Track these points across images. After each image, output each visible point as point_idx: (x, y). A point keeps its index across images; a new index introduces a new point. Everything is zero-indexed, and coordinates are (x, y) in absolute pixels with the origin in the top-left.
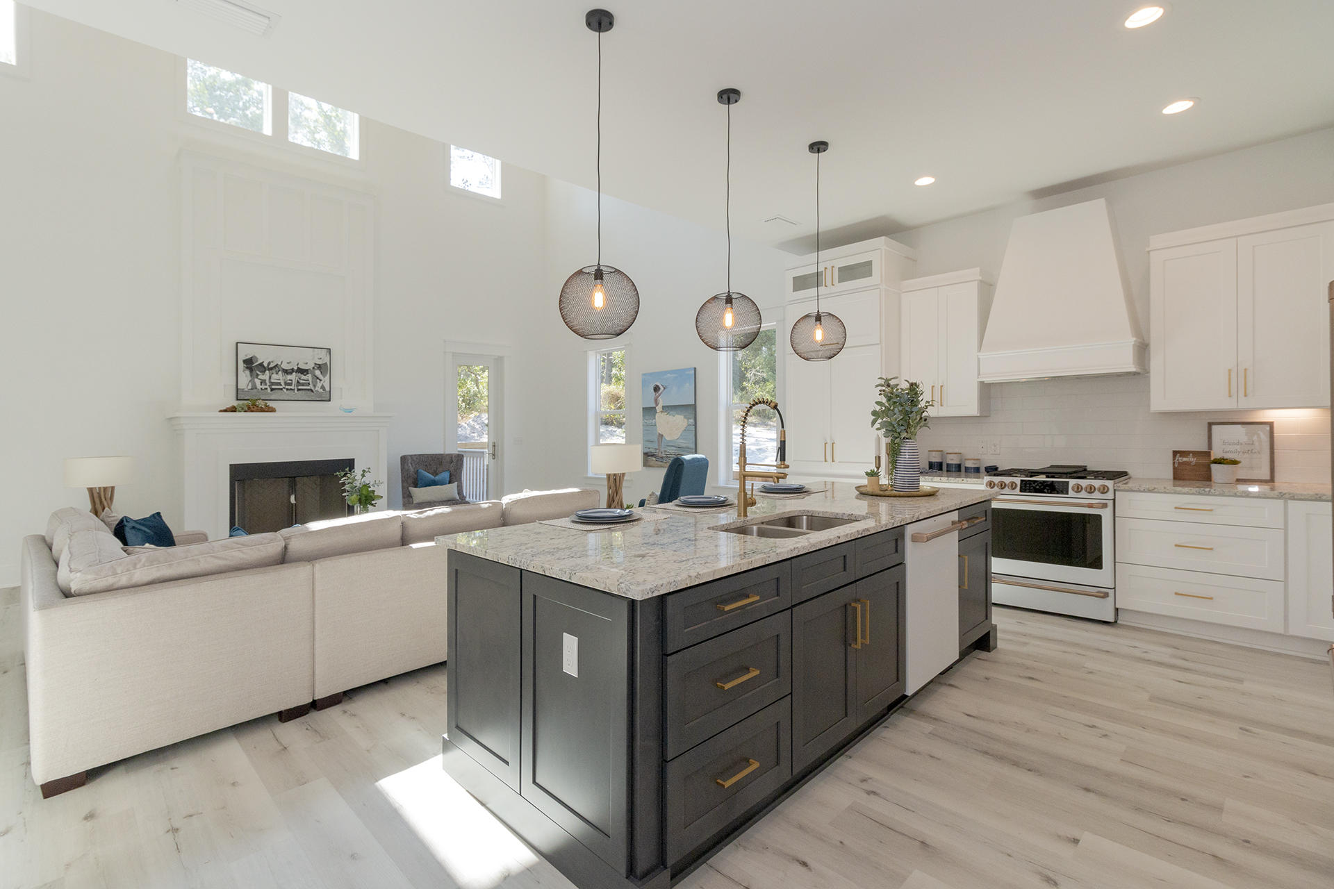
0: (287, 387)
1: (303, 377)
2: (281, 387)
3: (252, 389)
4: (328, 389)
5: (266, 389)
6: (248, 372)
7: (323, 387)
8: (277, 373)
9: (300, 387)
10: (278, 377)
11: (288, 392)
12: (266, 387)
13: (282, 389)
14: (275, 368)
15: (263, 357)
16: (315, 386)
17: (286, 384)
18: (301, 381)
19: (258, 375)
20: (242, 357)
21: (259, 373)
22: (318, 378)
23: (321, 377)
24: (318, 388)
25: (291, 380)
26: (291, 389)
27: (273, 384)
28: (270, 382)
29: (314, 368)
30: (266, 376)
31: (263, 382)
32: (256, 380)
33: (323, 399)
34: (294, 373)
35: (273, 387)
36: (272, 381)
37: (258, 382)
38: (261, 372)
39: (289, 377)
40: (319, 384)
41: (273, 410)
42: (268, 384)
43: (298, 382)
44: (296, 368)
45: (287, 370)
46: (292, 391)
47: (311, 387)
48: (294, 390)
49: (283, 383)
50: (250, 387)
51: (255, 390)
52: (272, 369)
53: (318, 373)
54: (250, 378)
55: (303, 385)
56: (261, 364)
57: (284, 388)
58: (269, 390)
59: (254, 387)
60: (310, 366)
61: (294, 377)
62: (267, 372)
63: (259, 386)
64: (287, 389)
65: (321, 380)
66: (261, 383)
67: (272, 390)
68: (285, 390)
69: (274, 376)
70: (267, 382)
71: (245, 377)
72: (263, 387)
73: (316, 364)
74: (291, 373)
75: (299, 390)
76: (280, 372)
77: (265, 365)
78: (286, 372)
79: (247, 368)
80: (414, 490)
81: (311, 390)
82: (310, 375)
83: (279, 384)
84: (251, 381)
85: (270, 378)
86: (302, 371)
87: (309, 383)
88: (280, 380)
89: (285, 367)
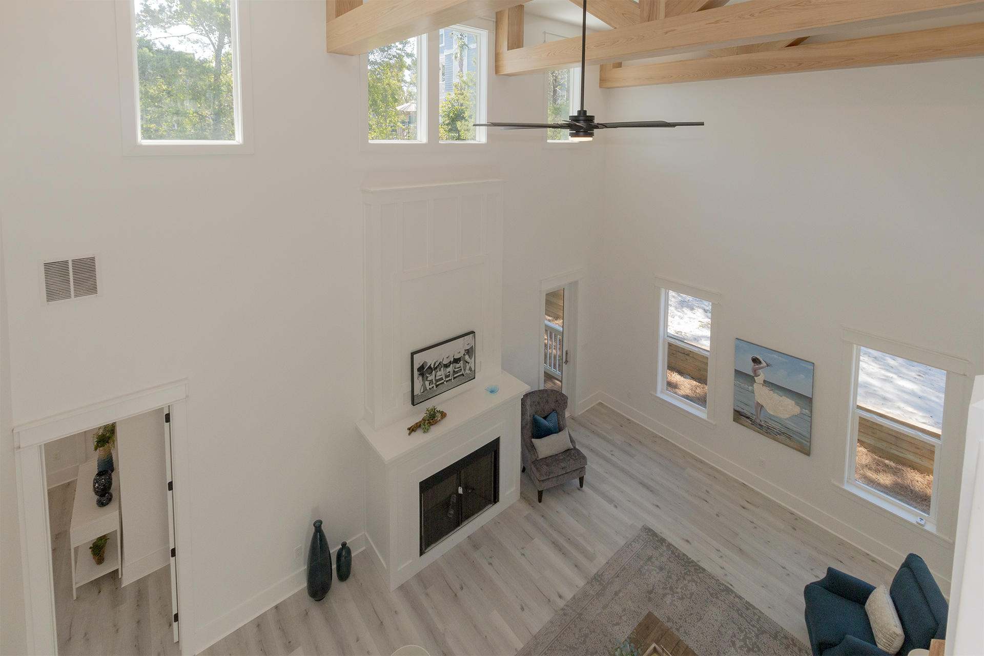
0: (447, 379)
1: (458, 365)
4: (473, 369)
5: (433, 387)
6: (421, 378)
7: (470, 369)
8: (440, 370)
9: (455, 376)
10: (441, 373)
11: (448, 383)
12: (433, 385)
13: (443, 382)
14: (439, 366)
16: (465, 370)
17: (447, 376)
18: (457, 370)
19: (427, 377)
20: (416, 367)
21: (428, 375)
22: (467, 362)
23: (469, 360)
25: (450, 372)
26: (449, 380)
27: (437, 381)
28: (435, 380)
29: (464, 355)
30: (433, 376)
32: (426, 382)
33: (471, 379)
36: (437, 378)
37: (427, 383)
38: (429, 374)
39: (448, 370)
40: (468, 367)
41: (445, 415)
42: (434, 382)
43: (454, 371)
44: (452, 360)
45: (446, 364)
46: (450, 382)
47: (463, 372)
48: (451, 379)
49: (444, 377)
50: (422, 391)
51: (426, 392)
52: (436, 368)
53: (467, 357)
54: (422, 383)
55: (457, 373)
56: (430, 367)
57: (445, 381)
58: (435, 387)
59: (425, 389)
60: (461, 355)
61: (450, 369)
62: (434, 372)
63: (428, 387)
64: (447, 381)
65: (469, 363)
66: (430, 383)
67: (437, 386)
68: (445, 383)
69: (439, 373)
70: (434, 381)
71: (418, 382)
73: (465, 350)
74: (450, 366)
75: (454, 378)
76: (442, 368)
77: (432, 366)
78: (446, 366)
79: (420, 374)
80: (537, 442)
81: (463, 375)
82: (462, 362)
83: (442, 379)
84: (424, 385)
85: (435, 376)
86: (456, 361)
87: (461, 369)
88: (442, 375)
89: (445, 362)
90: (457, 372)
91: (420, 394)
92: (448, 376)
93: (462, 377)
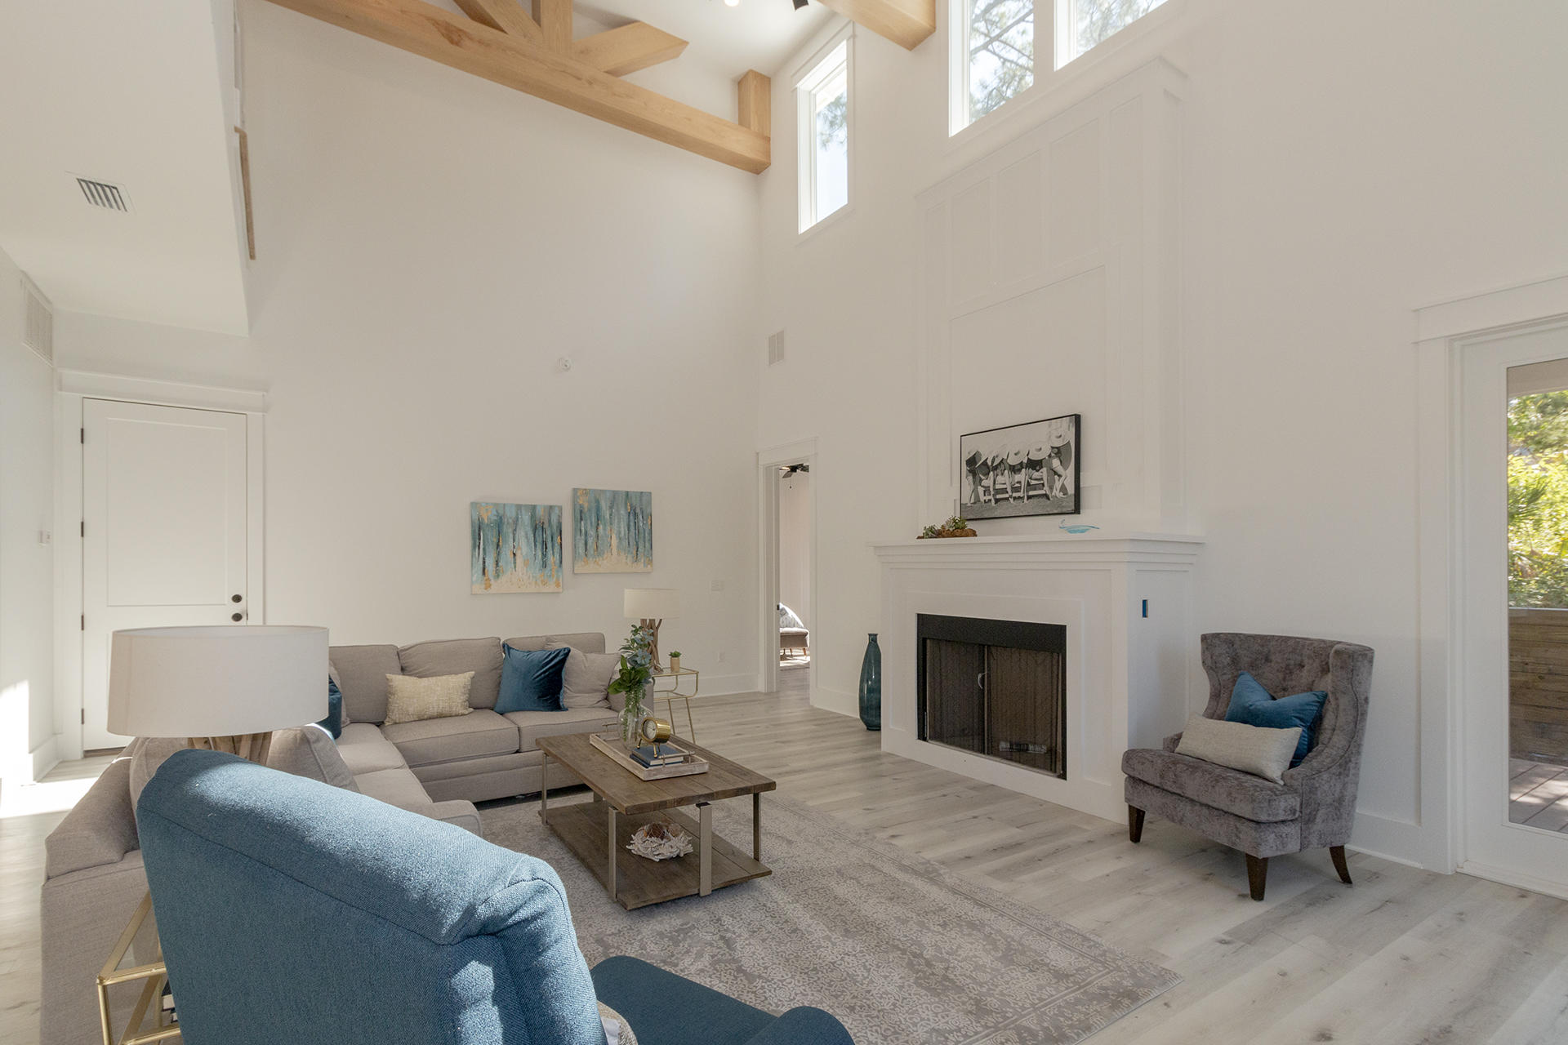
0: (1015, 495)
1: (1036, 475)
2: (1007, 496)
3: (975, 503)
4: (1074, 491)
5: (990, 500)
6: (971, 478)
7: (1063, 489)
8: (1002, 474)
9: (1031, 493)
10: (1004, 480)
11: (1016, 503)
12: (989, 497)
13: (1007, 499)
14: (998, 466)
15: (988, 451)
16: (1051, 488)
17: (1016, 489)
18: (1033, 482)
19: (981, 480)
20: (966, 457)
21: (982, 477)
22: (1056, 473)
23: (1060, 469)
24: (1057, 492)
25: (1020, 482)
26: (1019, 497)
27: (998, 491)
28: (994, 489)
29: (1050, 456)
31: (987, 490)
32: (979, 487)
33: (1064, 510)
34: (1023, 470)
35: (998, 497)
36: (997, 487)
37: (981, 490)
38: (984, 475)
39: (1017, 477)
40: (1058, 485)
41: (974, 534)
42: (992, 493)
43: (1028, 484)
44: (1025, 461)
45: (1014, 466)
46: (1020, 501)
47: (1046, 490)
48: (1022, 498)
49: (1009, 490)
50: (972, 501)
51: (978, 505)
52: (995, 468)
53: (1056, 463)
54: (973, 487)
55: (1035, 489)
56: (985, 463)
57: (1011, 496)
58: (993, 501)
59: (977, 500)
60: (1043, 454)
61: (1021, 477)
62: (992, 473)
63: (982, 498)
64: (1015, 498)
65: (1060, 476)
66: (985, 492)
67: (997, 501)
68: (1011, 500)
69: (1000, 479)
70: (991, 489)
71: (968, 482)
72: (987, 498)
73: (1053, 448)
74: (1019, 470)
75: (1029, 497)
76: (1006, 472)
77: (990, 462)
78: (1015, 469)
79: (970, 471)
81: (1046, 496)
82: (1044, 470)
83: (1004, 491)
84: (975, 491)
85: (994, 483)
86: (1034, 465)
87: (1043, 484)
88: (1005, 484)
89: (1013, 461)
90: (1035, 488)
91: (969, 505)
93: (1044, 499)
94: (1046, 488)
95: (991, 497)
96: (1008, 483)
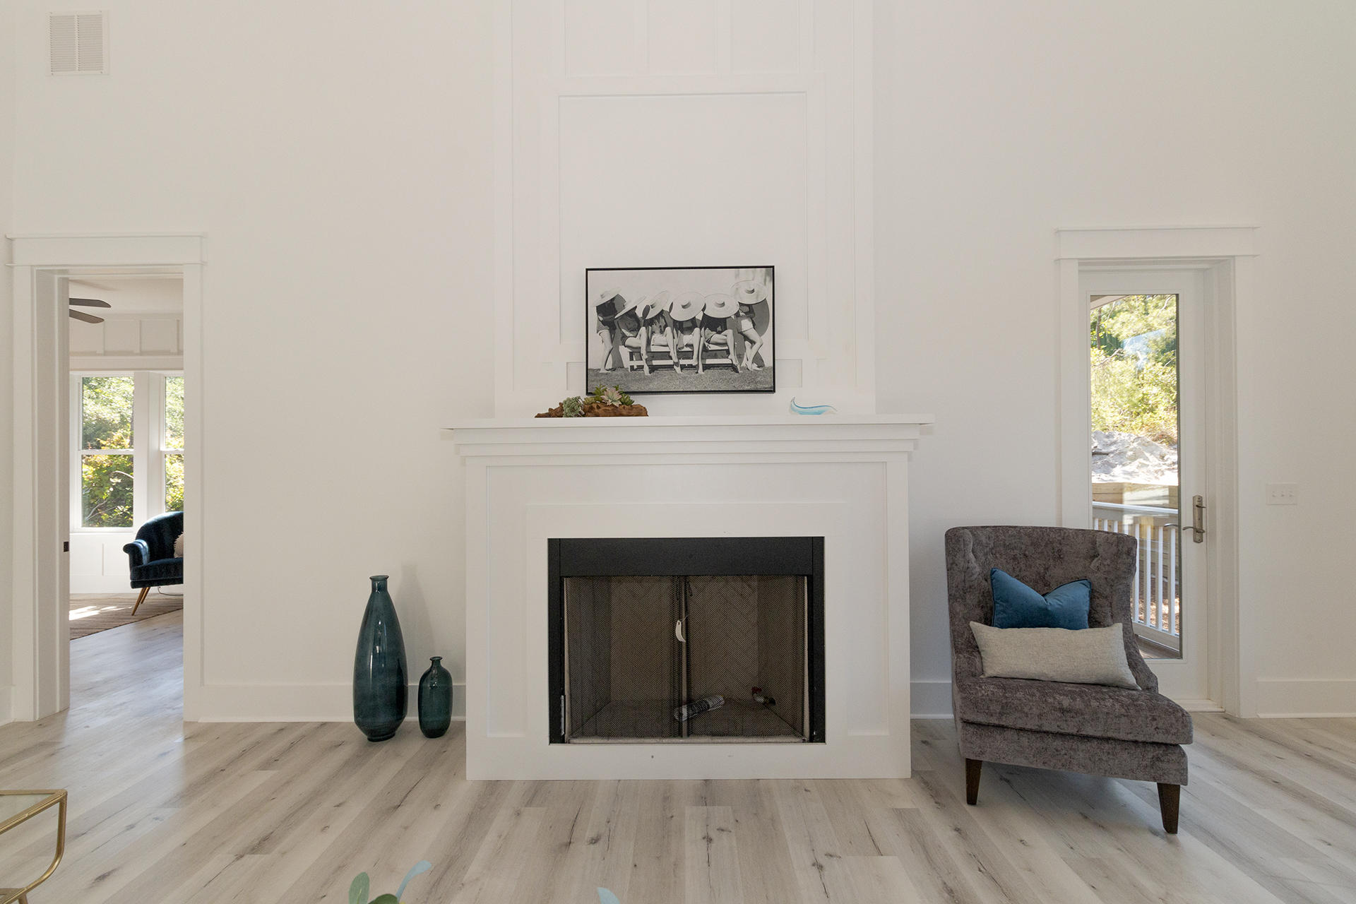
0: (682, 362)
1: (716, 337)
2: (670, 362)
3: (613, 369)
4: (768, 362)
5: (641, 367)
6: (605, 332)
7: (758, 359)
8: (662, 332)
9: (709, 361)
10: (664, 340)
11: (685, 373)
12: (640, 363)
13: (671, 367)
14: (657, 321)
15: (637, 296)
16: (740, 357)
17: (682, 354)
18: (713, 347)
19: (624, 337)
20: (595, 301)
21: (627, 333)
22: (746, 338)
23: (752, 334)
24: (748, 363)
25: (691, 346)
26: (691, 366)
27: (654, 356)
28: (648, 352)
29: (737, 315)
30: (639, 340)
31: (635, 352)
32: (622, 348)
33: (760, 387)
34: (697, 330)
35: (655, 363)
36: (653, 349)
37: (624, 352)
38: (630, 331)
39: (687, 339)
40: (750, 353)
41: (641, 412)
42: (645, 357)
43: (705, 349)
44: (700, 317)
45: (681, 323)
46: (692, 371)
47: (732, 359)
48: (696, 367)
49: (673, 354)
50: (609, 366)
51: (619, 372)
52: (650, 323)
53: (746, 325)
54: (609, 346)
55: (715, 357)
56: (631, 314)
57: (677, 364)
58: (646, 369)
59: (618, 365)
60: (729, 311)
61: (694, 338)
62: (643, 329)
63: (627, 363)
64: (683, 367)
65: (753, 343)
66: (631, 355)
67: (653, 369)
68: (678, 369)
69: (657, 338)
70: (643, 351)
71: (601, 343)
72: (636, 363)
73: (741, 304)
74: (690, 330)
75: (706, 367)
76: (668, 329)
77: (639, 313)
78: (682, 327)
79: (604, 323)
80: (988, 635)
81: (733, 367)
82: (729, 332)
83: (667, 355)
84: (614, 352)
86: (713, 324)
87: (728, 352)
88: (667, 346)
89: (679, 315)
90: (715, 354)
91: (603, 371)
92: (688, 355)
93: (729, 372)
94: (732, 356)
95: (643, 363)
96: (671, 344)
